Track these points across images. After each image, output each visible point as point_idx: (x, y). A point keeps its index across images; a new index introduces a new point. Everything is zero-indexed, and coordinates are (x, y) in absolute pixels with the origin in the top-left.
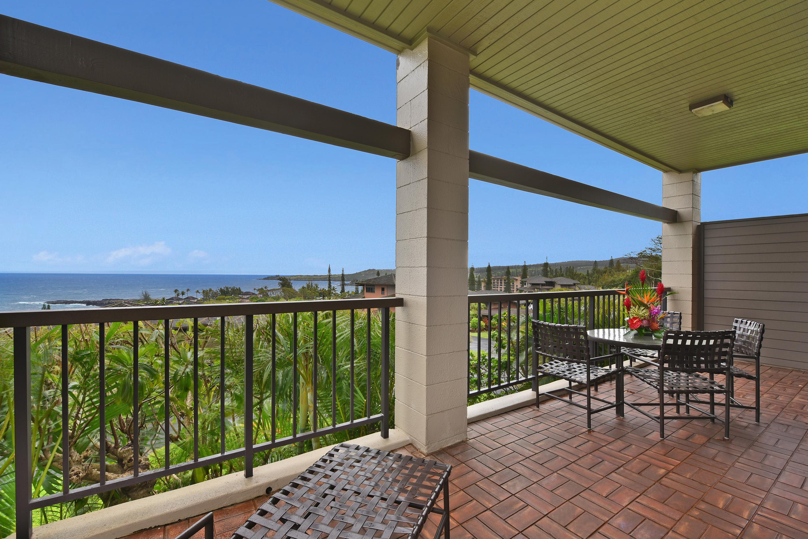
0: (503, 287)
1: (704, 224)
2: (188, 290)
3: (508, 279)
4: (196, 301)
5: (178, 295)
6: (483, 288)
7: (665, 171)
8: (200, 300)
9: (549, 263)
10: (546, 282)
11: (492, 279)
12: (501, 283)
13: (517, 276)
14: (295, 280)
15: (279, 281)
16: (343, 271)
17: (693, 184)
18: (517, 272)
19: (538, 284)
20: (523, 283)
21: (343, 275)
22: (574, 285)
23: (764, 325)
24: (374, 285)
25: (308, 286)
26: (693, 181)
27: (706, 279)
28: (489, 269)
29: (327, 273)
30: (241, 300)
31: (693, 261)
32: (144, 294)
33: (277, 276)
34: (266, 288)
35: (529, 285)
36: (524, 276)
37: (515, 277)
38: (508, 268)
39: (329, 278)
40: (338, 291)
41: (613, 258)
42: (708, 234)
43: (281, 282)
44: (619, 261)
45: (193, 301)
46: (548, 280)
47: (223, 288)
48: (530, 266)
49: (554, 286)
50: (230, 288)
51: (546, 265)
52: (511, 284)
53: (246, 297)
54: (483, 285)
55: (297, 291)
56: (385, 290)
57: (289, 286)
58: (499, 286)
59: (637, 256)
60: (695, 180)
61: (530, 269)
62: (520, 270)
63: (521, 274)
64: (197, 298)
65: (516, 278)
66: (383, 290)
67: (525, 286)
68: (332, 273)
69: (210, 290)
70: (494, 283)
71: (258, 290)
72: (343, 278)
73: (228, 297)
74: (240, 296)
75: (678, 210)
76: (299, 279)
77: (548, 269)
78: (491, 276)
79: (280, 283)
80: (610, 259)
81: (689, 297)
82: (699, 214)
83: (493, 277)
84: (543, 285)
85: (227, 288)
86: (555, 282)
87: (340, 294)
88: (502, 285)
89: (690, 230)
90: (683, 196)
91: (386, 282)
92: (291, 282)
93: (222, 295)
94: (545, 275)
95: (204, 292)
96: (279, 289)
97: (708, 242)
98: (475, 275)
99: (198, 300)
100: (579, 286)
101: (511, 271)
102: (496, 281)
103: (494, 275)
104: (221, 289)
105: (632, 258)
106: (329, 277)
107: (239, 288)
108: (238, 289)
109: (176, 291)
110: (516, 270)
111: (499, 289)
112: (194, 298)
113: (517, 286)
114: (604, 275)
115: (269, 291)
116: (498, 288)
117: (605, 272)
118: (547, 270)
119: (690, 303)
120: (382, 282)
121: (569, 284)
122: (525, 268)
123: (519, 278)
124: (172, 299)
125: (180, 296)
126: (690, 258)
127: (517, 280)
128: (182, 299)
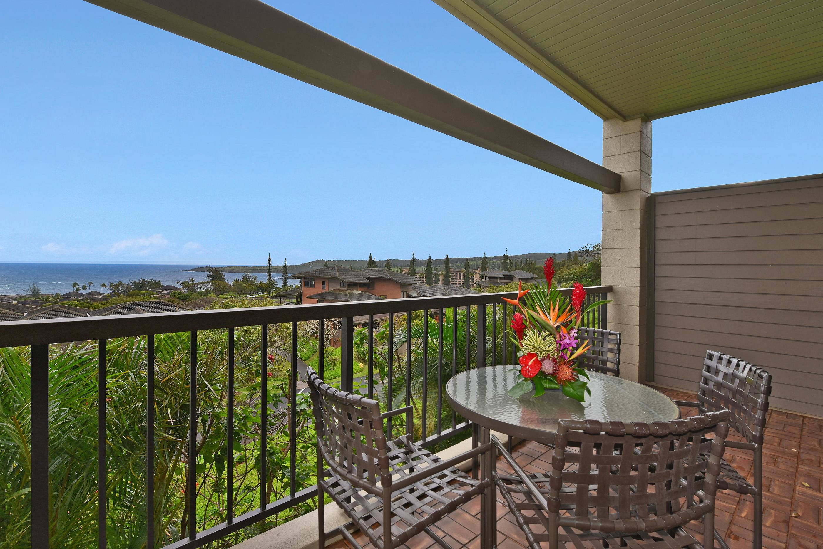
0: (462, 280)
1: (654, 197)
2: (90, 283)
3: (467, 271)
4: (101, 297)
5: (78, 289)
6: (441, 282)
7: (606, 118)
8: (106, 296)
9: (509, 255)
10: (504, 275)
11: (451, 272)
12: (460, 276)
13: (477, 269)
14: (229, 272)
15: (208, 273)
16: (285, 261)
17: (641, 136)
18: (477, 265)
19: (496, 278)
20: (482, 276)
21: (285, 266)
22: (532, 278)
23: (770, 378)
24: (313, 279)
25: (244, 279)
26: (641, 132)
27: (657, 274)
28: (447, 261)
29: (266, 264)
30: (160, 295)
31: (641, 248)
32: (32, 288)
33: (207, 267)
34: (192, 280)
35: (488, 279)
36: (484, 269)
37: (474, 270)
38: (467, 260)
39: (269, 270)
40: (280, 285)
41: (571, 251)
42: (660, 210)
43: (211, 274)
44: (577, 254)
45: (97, 297)
46: (507, 273)
47: (137, 281)
48: (490, 258)
49: (512, 280)
50: (147, 281)
51: (506, 257)
52: (470, 277)
53: (166, 292)
54: (441, 278)
55: (230, 283)
56: (327, 284)
57: (222, 278)
58: (458, 280)
59: (592, 249)
60: (644, 131)
61: (490, 262)
62: (480, 263)
63: (481, 267)
64: (102, 294)
65: (476, 271)
66: (324, 283)
67: (483, 280)
68: (273, 264)
69: (120, 283)
70: (453, 276)
71: (182, 284)
72: (285, 269)
73: (143, 292)
74: (159, 290)
75: (622, 174)
76: (234, 271)
77: (508, 261)
78: (450, 268)
79: (209, 276)
80: (567, 252)
81: (636, 301)
82: (649, 181)
83: (451, 270)
84: (501, 278)
85: (143, 281)
86: (513, 275)
87: (282, 288)
88: (461, 279)
89: (637, 203)
90: (628, 154)
91: (327, 275)
92: (224, 273)
93: (136, 289)
94: (505, 268)
95: (111, 286)
96: (208, 282)
97: (660, 222)
98: (433, 267)
99: (104, 296)
100: (537, 280)
101: (471, 263)
102: (454, 274)
103: (453, 268)
104: (135, 282)
105: (587, 251)
106: (269, 268)
107: (159, 281)
108: (156, 283)
109: (75, 285)
110: (477, 263)
111: (458, 283)
112: (98, 294)
113: (476, 279)
114: (562, 269)
115: (195, 284)
116: (456, 281)
117: (563, 265)
118: (506, 263)
119: (638, 309)
120: (323, 275)
121: (528, 277)
122: (485, 260)
123: (478, 271)
124: (69, 294)
125: (81, 291)
126: (637, 243)
127: (476, 273)
128: (82, 295)
